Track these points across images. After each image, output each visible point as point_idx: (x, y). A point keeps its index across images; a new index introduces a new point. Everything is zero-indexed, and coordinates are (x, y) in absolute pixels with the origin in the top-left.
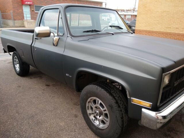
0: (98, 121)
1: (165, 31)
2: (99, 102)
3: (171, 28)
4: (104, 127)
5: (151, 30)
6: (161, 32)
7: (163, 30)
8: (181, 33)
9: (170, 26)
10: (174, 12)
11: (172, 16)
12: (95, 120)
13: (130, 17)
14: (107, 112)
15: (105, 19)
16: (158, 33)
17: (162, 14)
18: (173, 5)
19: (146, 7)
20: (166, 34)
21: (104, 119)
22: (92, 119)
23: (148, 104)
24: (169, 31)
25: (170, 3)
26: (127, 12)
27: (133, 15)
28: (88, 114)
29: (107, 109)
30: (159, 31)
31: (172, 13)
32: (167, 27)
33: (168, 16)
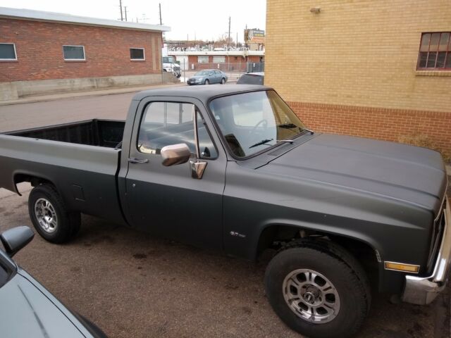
0: (309, 312)
1: (326, 103)
2: (314, 276)
3: (336, 96)
4: (326, 319)
5: (298, 101)
6: (317, 104)
7: (323, 100)
8: (357, 105)
9: (335, 93)
10: (341, 64)
11: (336, 72)
12: (301, 310)
13: (222, 60)
14: (333, 291)
15: (167, 69)
16: (321, 108)
17: (318, 69)
18: (336, 50)
19: (282, 54)
20: (328, 108)
21: (325, 304)
22: (297, 310)
23: (412, 268)
24: (334, 103)
25: (330, 48)
26: (216, 49)
27: (230, 56)
28: (287, 302)
29: (333, 286)
30: (316, 102)
31: (336, 67)
32: (329, 95)
33: (329, 71)
